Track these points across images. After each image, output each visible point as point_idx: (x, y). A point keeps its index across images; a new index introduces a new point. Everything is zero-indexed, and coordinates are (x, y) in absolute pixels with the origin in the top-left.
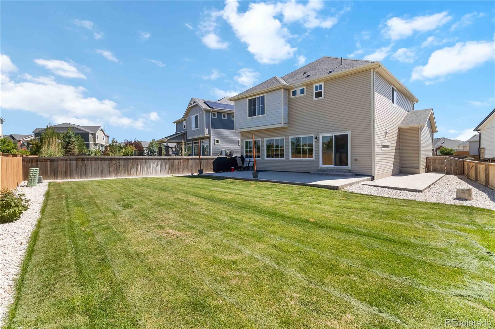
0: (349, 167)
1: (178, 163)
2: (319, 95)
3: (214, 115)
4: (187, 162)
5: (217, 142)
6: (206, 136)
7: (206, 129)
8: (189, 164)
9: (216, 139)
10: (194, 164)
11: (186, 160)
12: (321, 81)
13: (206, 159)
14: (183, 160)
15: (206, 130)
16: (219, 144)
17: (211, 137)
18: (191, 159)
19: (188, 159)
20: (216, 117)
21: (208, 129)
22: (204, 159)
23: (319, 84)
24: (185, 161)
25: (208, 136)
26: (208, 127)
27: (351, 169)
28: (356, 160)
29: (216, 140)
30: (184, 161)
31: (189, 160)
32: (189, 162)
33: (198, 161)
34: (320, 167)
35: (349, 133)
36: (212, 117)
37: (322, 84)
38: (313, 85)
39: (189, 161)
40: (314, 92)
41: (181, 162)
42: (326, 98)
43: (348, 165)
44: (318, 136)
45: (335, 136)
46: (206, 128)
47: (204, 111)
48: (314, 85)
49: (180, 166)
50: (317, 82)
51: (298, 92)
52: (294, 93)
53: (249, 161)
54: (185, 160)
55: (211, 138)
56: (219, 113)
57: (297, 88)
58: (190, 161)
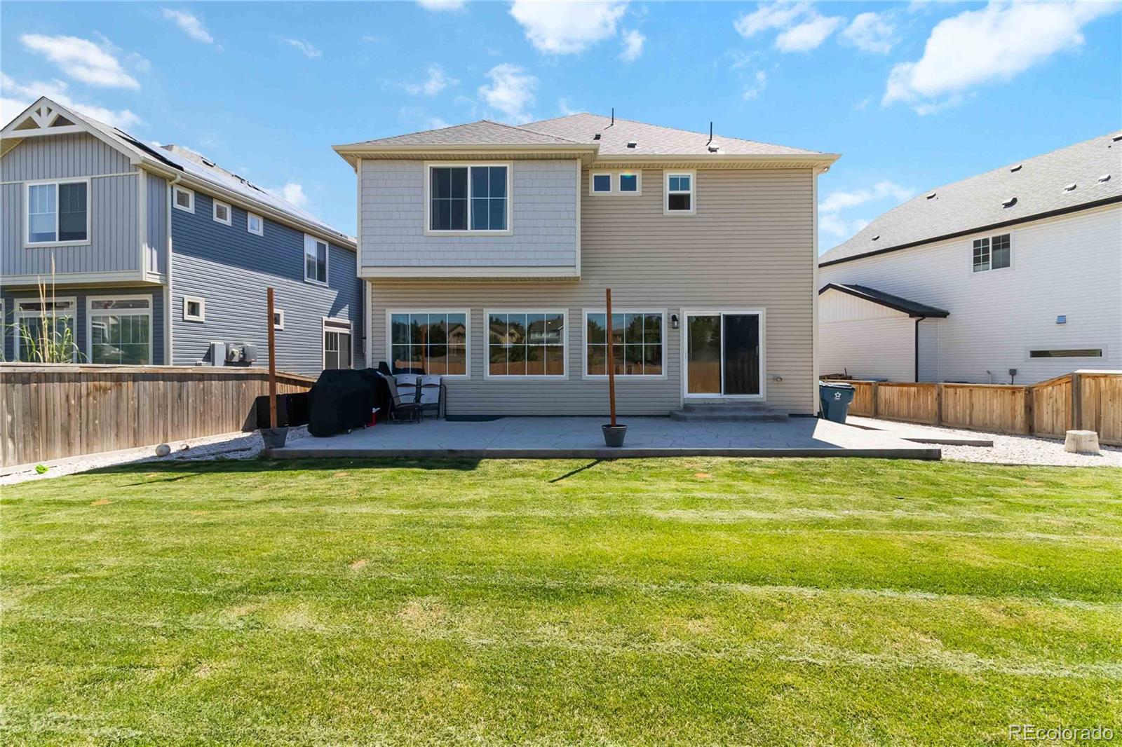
0: (761, 396)
1: (67, 397)
2: (679, 202)
3: (183, 199)
4: (112, 394)
5: (194, 308)
6: (148, 280)
7: (148, 251)
8: (123, 405)
9: (188, 299)
10: (145, 400)
11: (109, 384)
12: (689, 167)
13: (200, 380)
14: (91, 384)
15: (147, 256)
16: (202, 318)
17: (171, 286)
18: (135, 378)
19: (118, 378)
20: (191, 209)
21: (155, 253)
22: (192, 380)
23: (682, 174)
24: (105, 390)
25: (156, 280)
26: (157, 243)
27: (765, 400)
28: (778, 379)
29: (189, 303)
30: (97, 389)
31: (124, 384)
32: (124, 396)
33: (165, 389)
34: (682, 400)
35: (761, 313)
36: (177, 206)
37: (691, 175)
38: (664, 171)
39: (124, 389)
40: (668, 192)
41: (84, 392)
42: (700, 215)
43: (758, 393)
44: (679, 314)
45: (729, 319)
46: (151, 246)
47: (141, 172)
48: (668, 175)
49: (75, 415)
50: (678, 167)
51: (615, 184)
52: (603, 183)
53: (419, 386)
54: (102, 383)
55: (171, 295)
56: (205, 196)
57: (615, 171)
58: (128, 386)
